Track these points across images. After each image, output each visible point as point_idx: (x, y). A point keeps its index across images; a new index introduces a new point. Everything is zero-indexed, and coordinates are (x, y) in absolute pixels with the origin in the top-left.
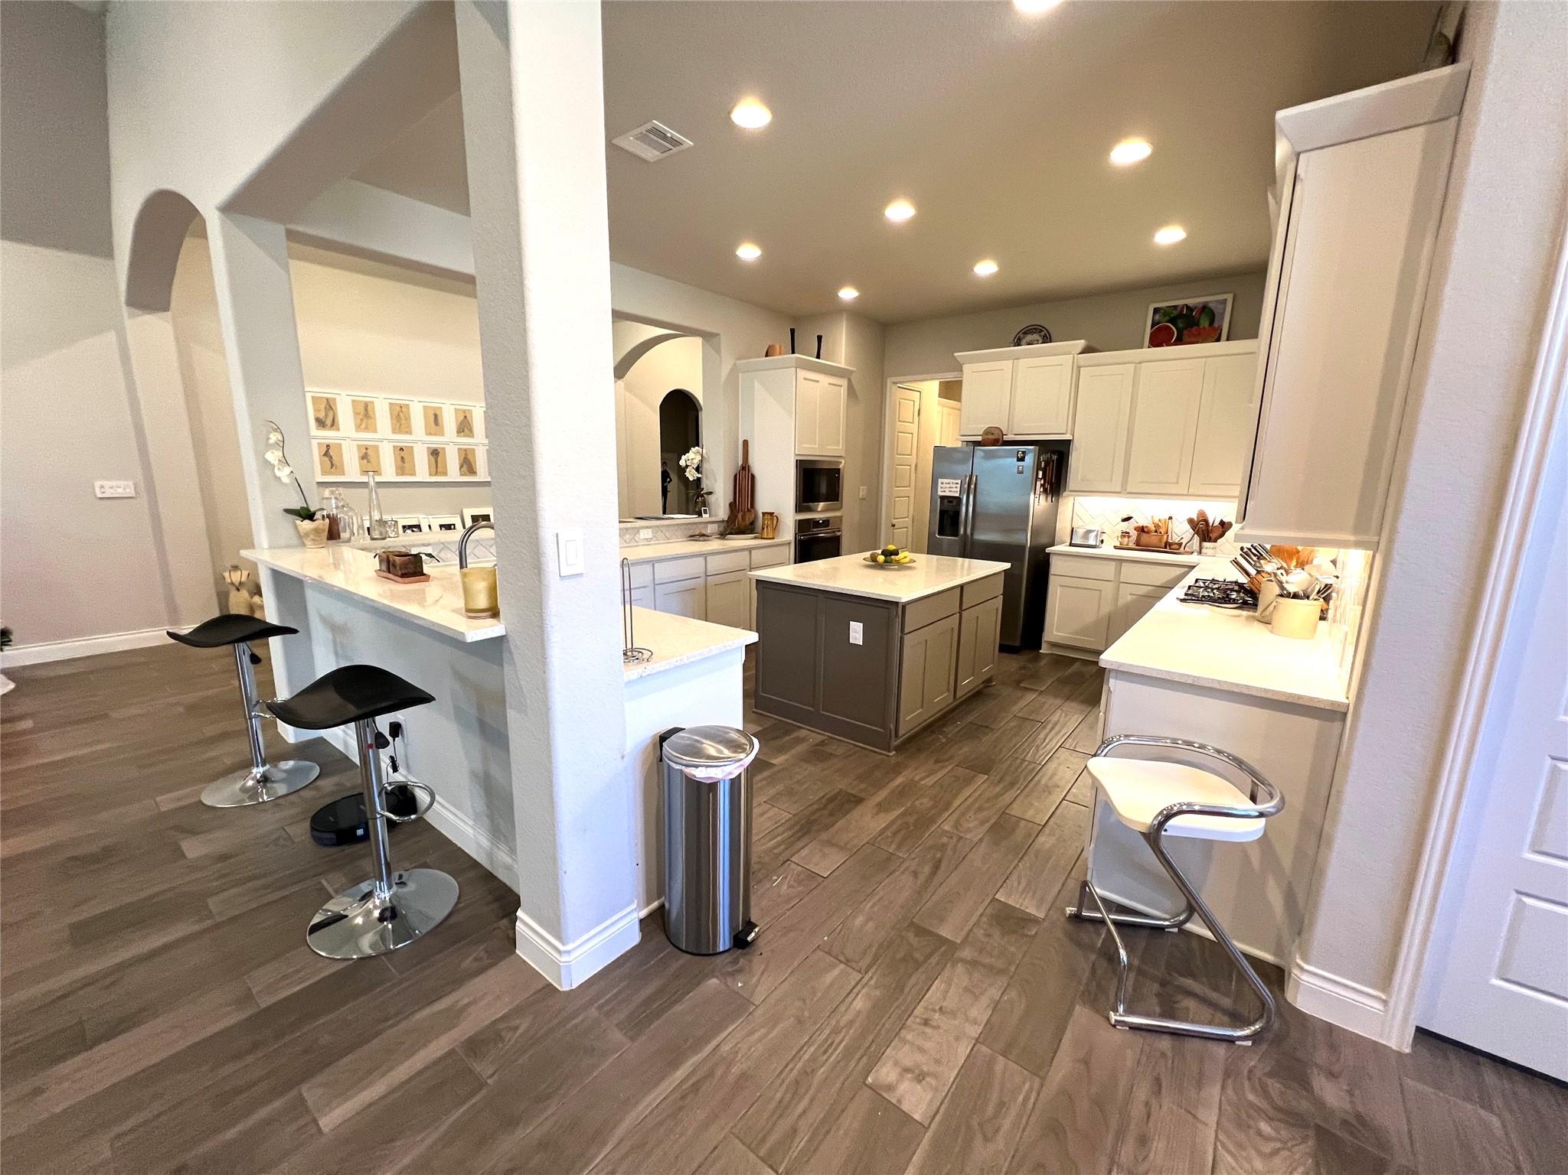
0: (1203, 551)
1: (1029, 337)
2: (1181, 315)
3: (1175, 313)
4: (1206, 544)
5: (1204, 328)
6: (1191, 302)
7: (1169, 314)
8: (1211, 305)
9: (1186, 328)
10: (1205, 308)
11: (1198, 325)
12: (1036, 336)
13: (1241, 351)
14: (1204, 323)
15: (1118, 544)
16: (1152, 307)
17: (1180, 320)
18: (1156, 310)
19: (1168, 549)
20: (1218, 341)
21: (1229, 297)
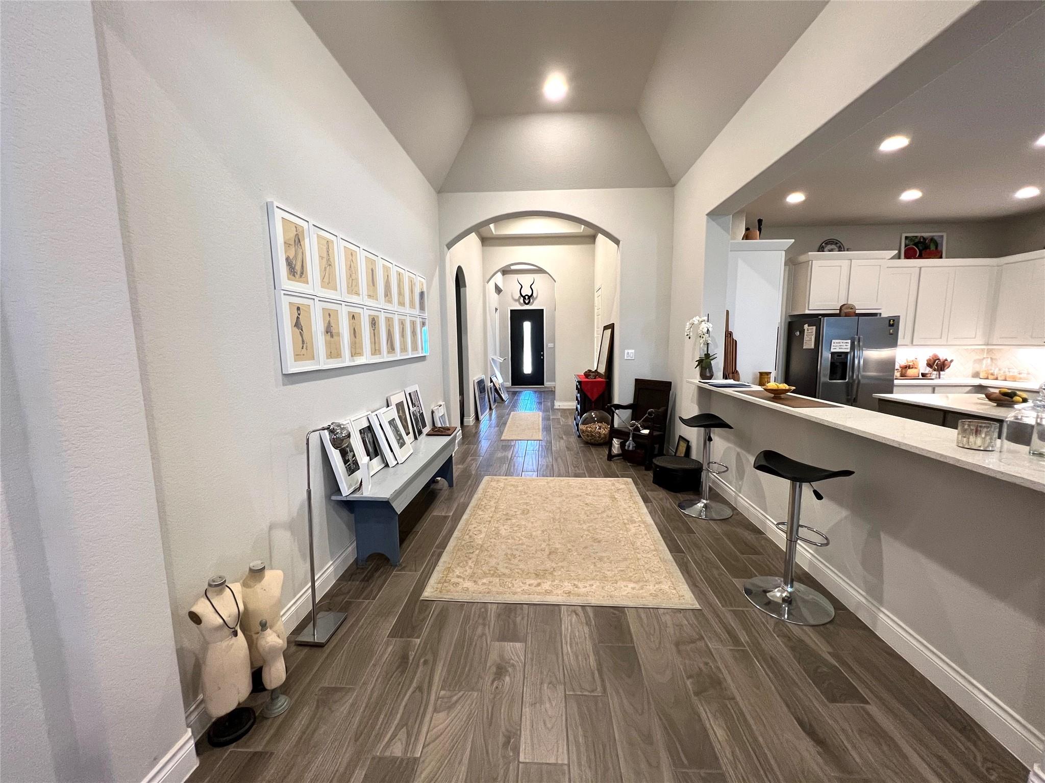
0: (941, 376)
1: (829, 247)
2: (919, 242)
3: (917, 240)
4: (941, 372)
5: (933, 250)
6: (925, 235)
7: (914, 241)
8: (935, 238)
9: (923, 249)
10: (932, 240)
11: (929, 248)
12: (833, 247)
14: (933, 247)
16: (904, 235)
17: (919, 245)
18: (906, 238)
19: (921, 377)
20: (941, 257)
21: (945, 235)
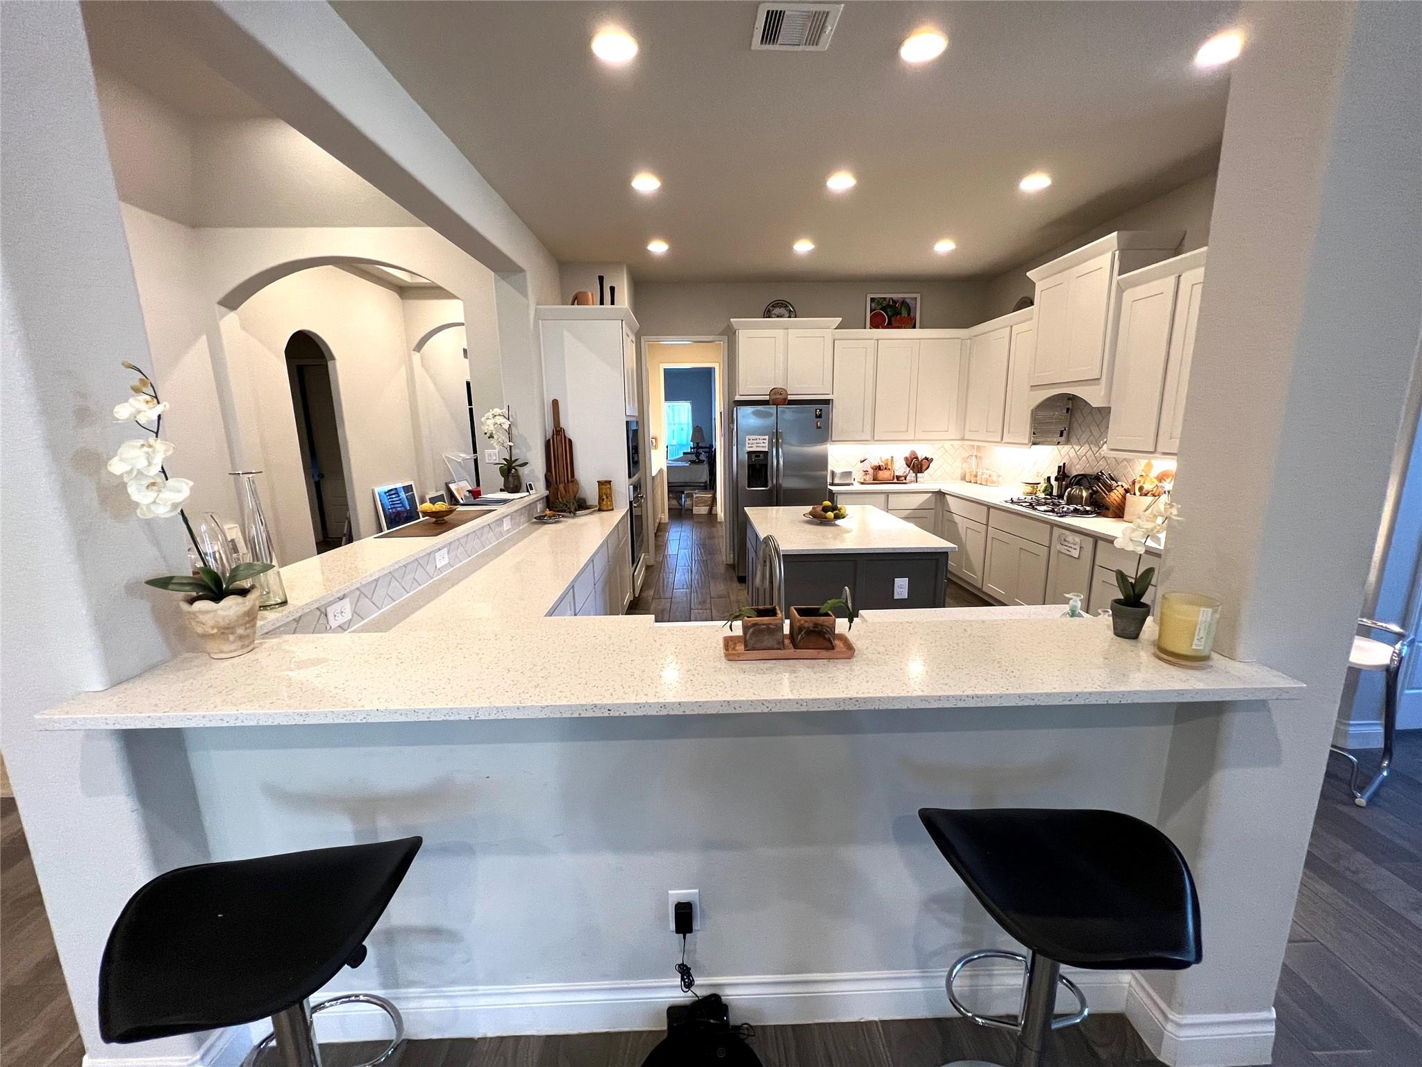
0: (918, 480)
1: (777, 311)
2: (888, 305)
3: (885, 304)
4: (919, 475)
5: (904, 317)
6: (895, 296)
7: (881, 304)
8: (908, 301)
9: (893, 316)
10: (903, 303)
11: (901, 314)
12: (782, 310)
13: (948, 337)
14: (904, 313)
15: (862, 481)
16: (869, 296)
17: (888, 310)
18: (872, 300)
19: (895, 481)
20: (914, 327)
21: (918, 296)
